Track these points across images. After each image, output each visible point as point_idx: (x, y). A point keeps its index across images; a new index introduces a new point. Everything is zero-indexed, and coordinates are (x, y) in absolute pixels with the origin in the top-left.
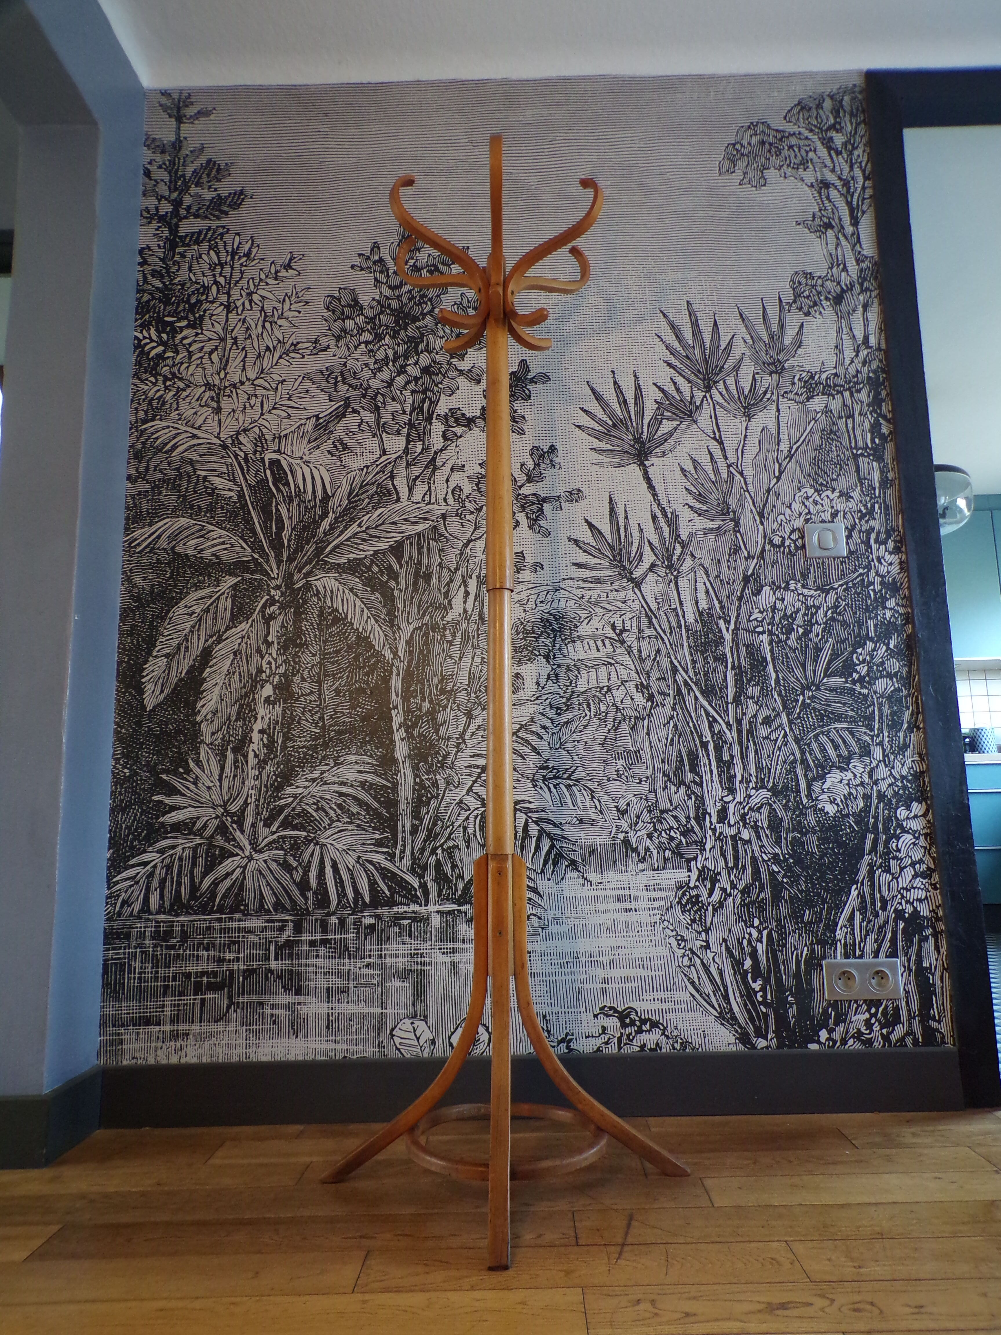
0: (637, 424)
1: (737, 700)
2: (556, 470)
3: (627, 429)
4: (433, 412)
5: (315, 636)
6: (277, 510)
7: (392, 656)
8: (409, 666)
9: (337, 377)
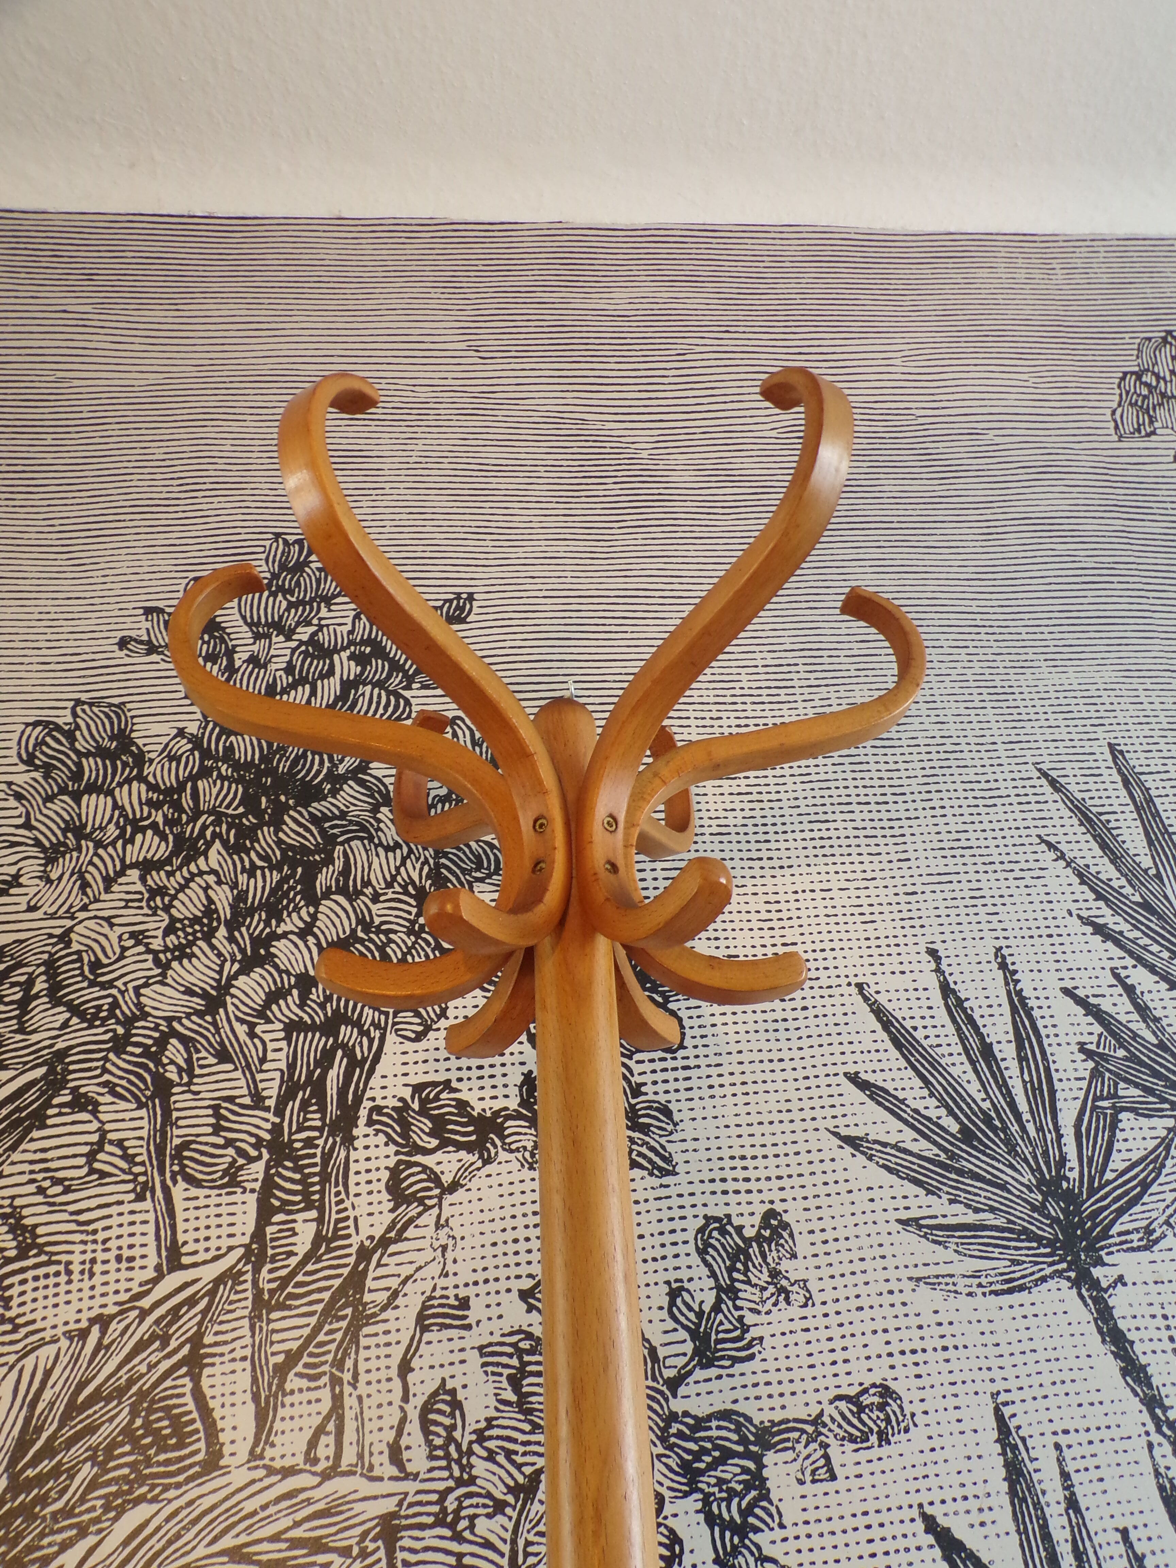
0: (1040, 1129)
2: (795, 1311)
3: (1012, 1149)
4: (358, 1100)
9: (31, 981)
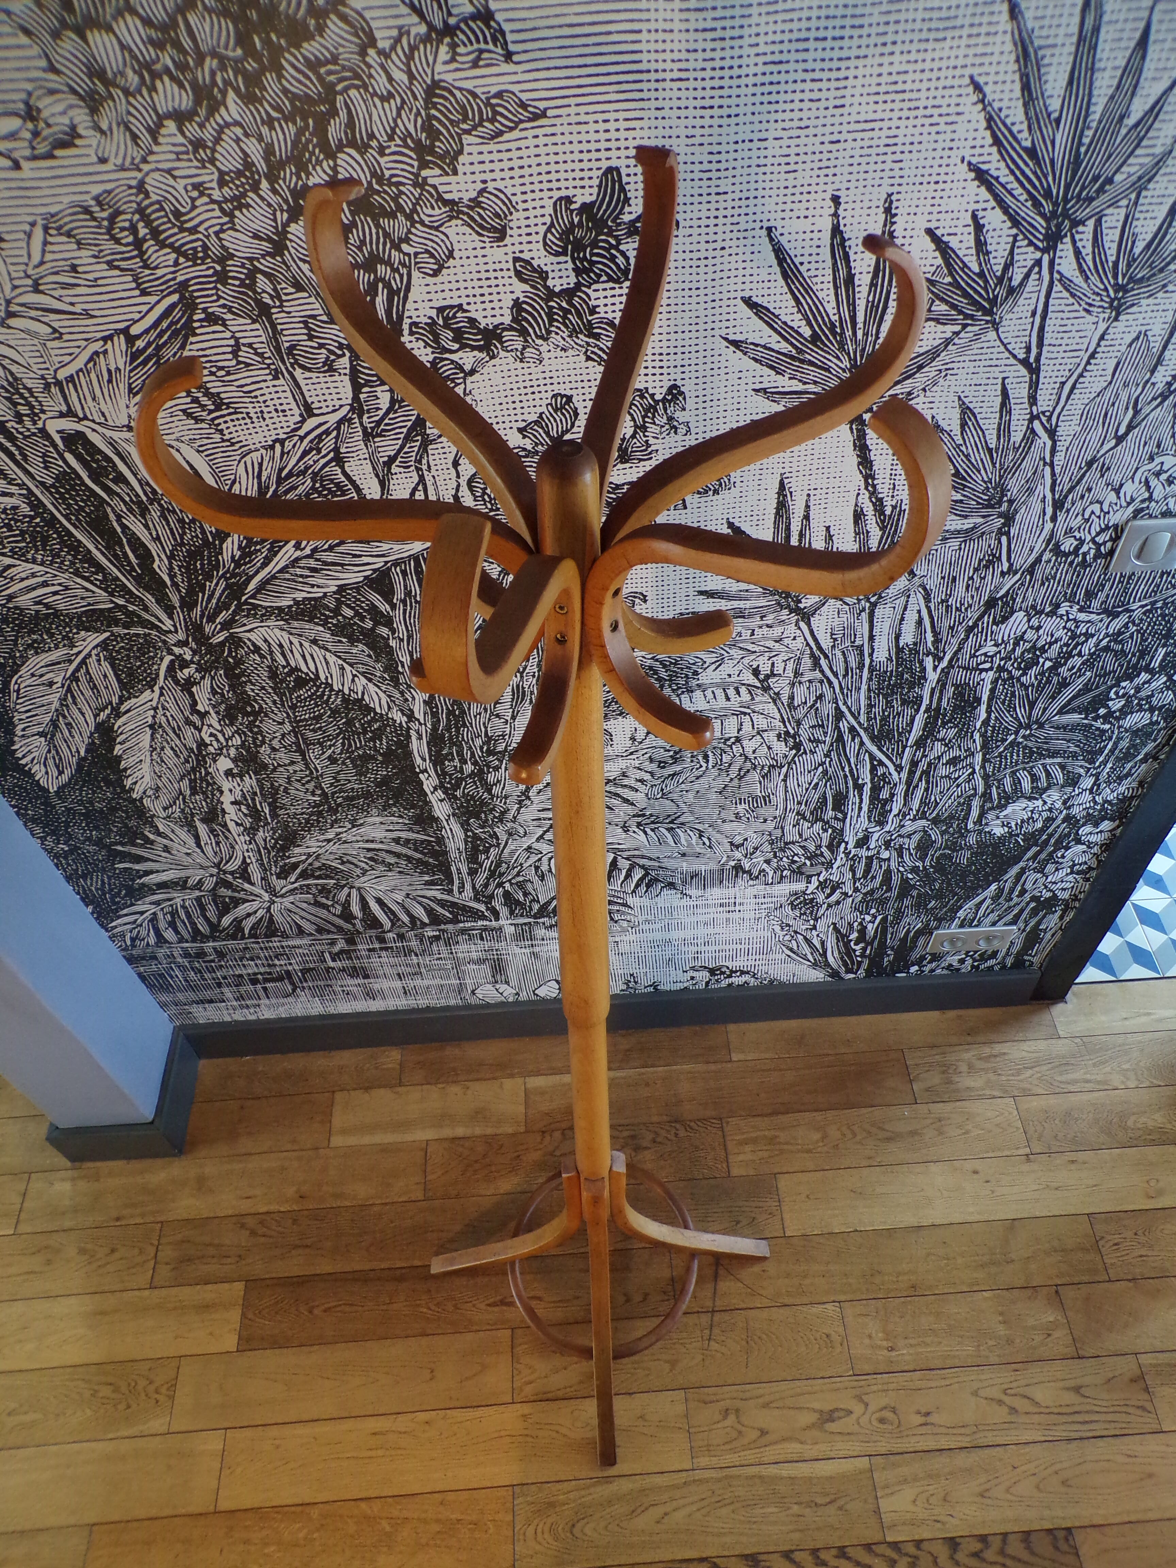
1: (920, 743)
2: (679, 437)
4: (401, 318)
5: (274, 702)
6: (124, 527)
7: (405, 719)
8: (435, 728)
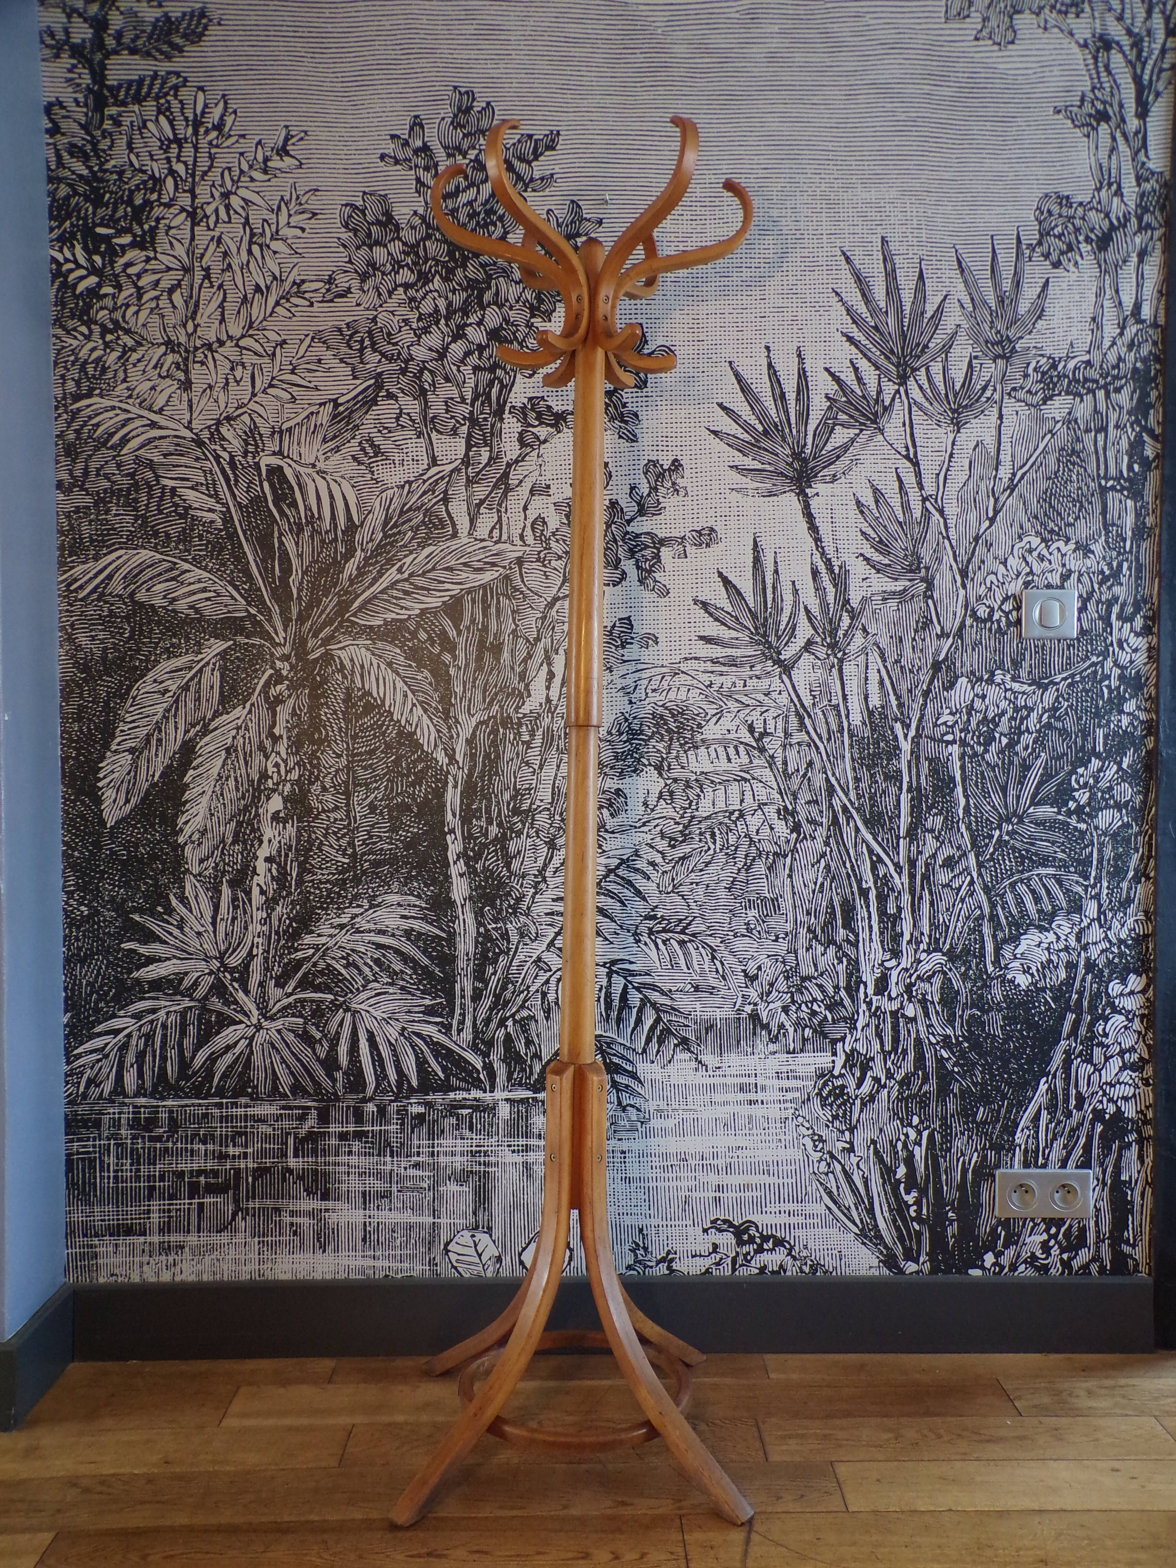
0: (798, 431)
1: (912, 835)
2: (680, 498)
3: (784, 439)
4: (505, 402)
5: (340, 729)
6: (281, 543)
7: (446, 760)
8: (470, 775)
9: (362, 341)
